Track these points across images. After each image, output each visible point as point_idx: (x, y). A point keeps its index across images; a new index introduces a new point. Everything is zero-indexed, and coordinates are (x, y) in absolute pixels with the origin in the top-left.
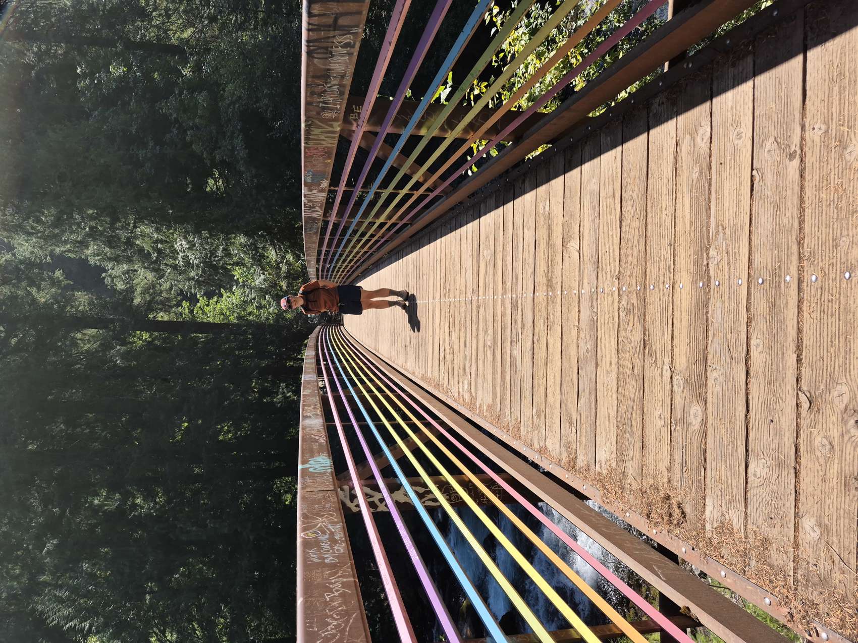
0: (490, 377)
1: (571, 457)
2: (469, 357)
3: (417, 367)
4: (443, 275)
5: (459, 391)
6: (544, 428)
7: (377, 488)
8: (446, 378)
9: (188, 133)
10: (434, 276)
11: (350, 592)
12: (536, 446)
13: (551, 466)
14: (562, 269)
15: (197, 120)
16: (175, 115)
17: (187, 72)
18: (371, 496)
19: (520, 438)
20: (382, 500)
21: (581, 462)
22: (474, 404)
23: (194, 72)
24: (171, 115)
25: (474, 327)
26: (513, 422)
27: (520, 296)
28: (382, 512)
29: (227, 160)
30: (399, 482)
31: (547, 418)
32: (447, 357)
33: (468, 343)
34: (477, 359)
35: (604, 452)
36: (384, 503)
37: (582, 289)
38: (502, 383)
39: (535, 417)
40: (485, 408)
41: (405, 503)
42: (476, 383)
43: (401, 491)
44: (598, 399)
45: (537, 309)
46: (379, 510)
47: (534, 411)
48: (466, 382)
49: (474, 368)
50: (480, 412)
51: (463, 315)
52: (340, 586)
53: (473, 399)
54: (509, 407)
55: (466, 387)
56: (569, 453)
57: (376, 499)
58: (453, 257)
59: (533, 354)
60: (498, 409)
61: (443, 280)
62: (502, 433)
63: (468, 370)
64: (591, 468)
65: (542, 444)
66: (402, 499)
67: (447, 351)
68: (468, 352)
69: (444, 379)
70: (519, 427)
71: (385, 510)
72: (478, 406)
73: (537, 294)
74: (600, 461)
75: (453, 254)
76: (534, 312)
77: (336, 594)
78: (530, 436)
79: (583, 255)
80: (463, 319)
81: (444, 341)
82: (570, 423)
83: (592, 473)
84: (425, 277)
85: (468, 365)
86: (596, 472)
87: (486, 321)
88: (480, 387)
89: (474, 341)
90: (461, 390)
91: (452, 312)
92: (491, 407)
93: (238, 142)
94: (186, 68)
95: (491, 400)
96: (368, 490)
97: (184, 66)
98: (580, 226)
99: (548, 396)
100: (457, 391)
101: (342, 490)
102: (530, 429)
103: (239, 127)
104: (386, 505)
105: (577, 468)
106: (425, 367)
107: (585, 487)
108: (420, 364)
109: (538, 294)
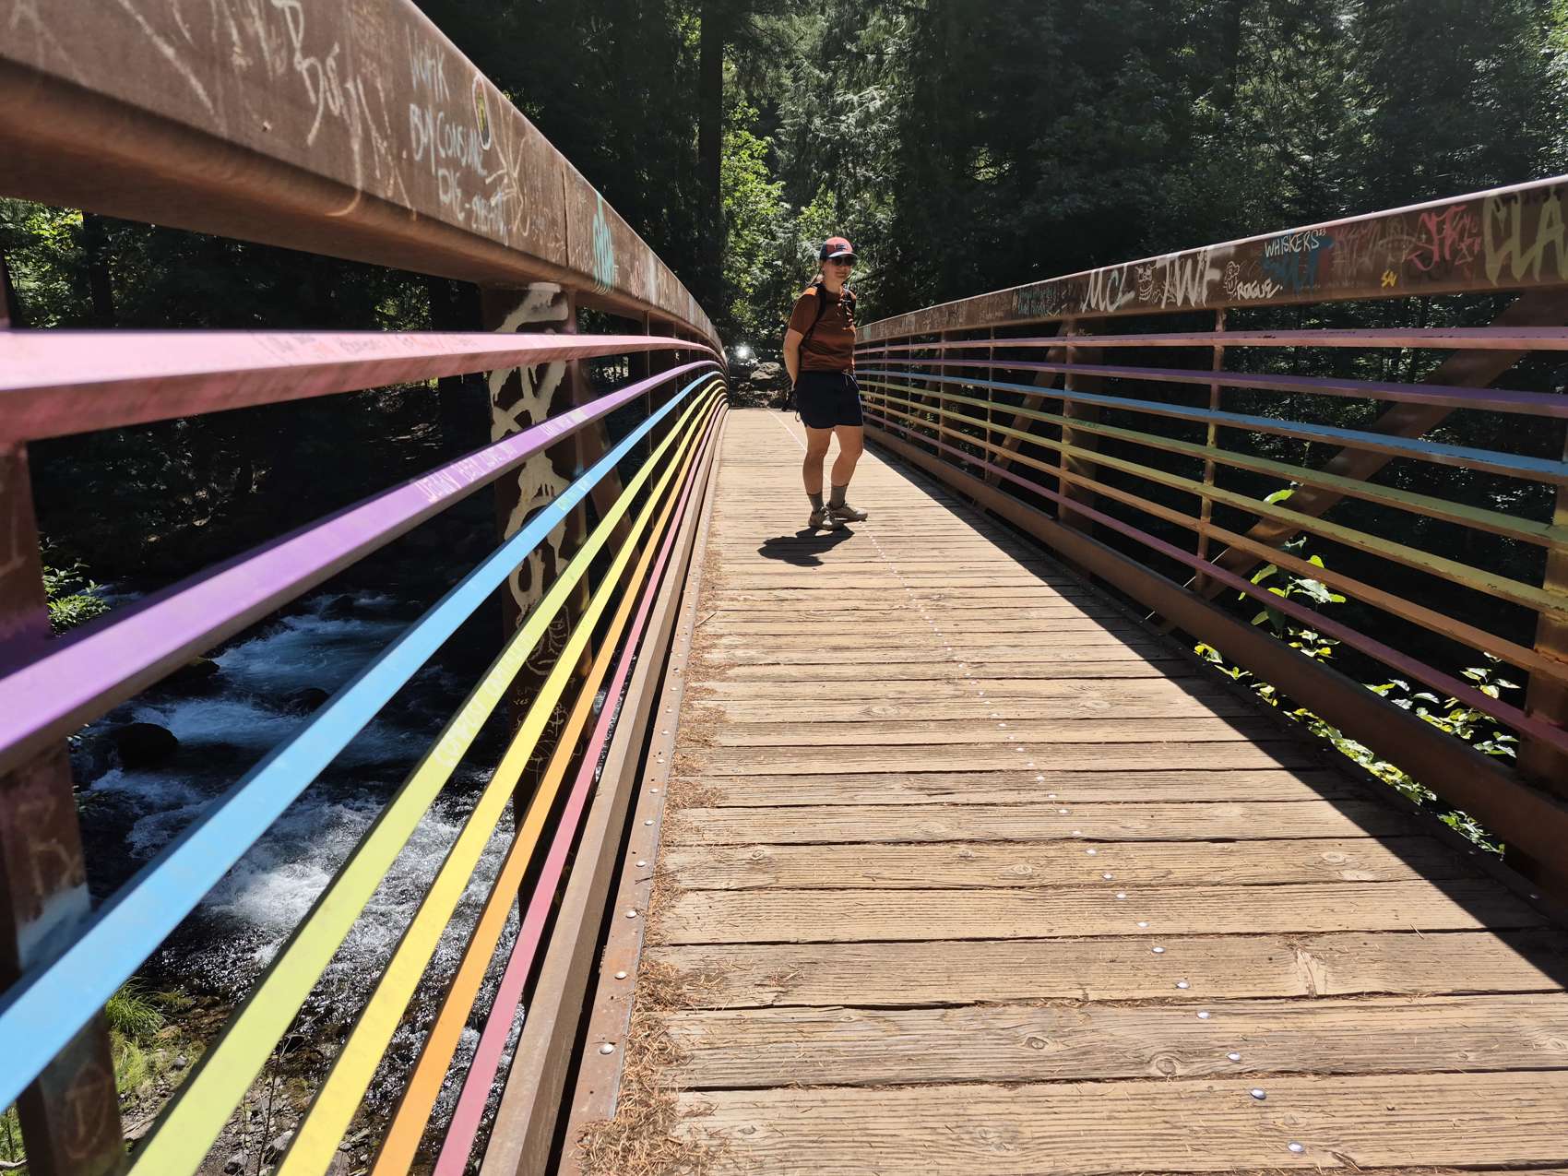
0: (788, 714)
1: (685, 988)
2: (815, 658)
3: (730, 541)
4: (970, 592)
5: (722, 636)
6: (733, 885)
7: (560, 405)
8: (737, 605)
9: (1090, 108)
10: (952, 572)
11: (311, 138)
12: (673, 860)
13: (633, 914)
14: (1220, 935)
15: (1115, 124)
16: (1121, 82)
17: (1201, 106)
18: (536, 389)
19: (674, 807)
20: (525, 422)
21: (684, 1029)
22: (707, 676)
23: (1205, 118)
24: (1123, 74)
25: (893, 669)
26: (708, 784)
27: (1053, 797)
28: (489, 423)
29: (1040, 182)
30: (577, 472)
31: (763, 894)
32: (786, 605)
33: (847, 654)
34: (818, 679)
35: (747, 1126)
36: (516, 427)
37: (1212, 1013)
38: (797, 750)
39: (747, 854)
40: (711, 704)
41: (517, 492)
42: (761, 679)
43: (551, 479)
44: (908, 1093)
45: (1052, 851)
46: (497, 414)
47: (768, 851)
48: (752, 653)
49: (794, 671)
50: (695, 690)
51: (907, 642)
52: (336, 112)
53: (720, 671)
54: (742, 771)
55: (739, 653)
56: (693, 977)
57: (527, 402)
58: (1026, 615)
59: (920, 843)
60: (725, 741)
61: (956, 593)
62: (668, 753)
63: (781, 657)
64: (674, 1070)
65: (685, 881)
66: (527, 484)
67: (800, 606)
68: (823, 656)
69: (732, 600)
70: (702, 805)
71: (496, 432)
72: (707, 684)
73: (1091, 850)
74: (708, 1111)
75: (1034, 614)
76: (1037, 841)
77: (302, 65)
78: (691, 838)
79: (1311, 1012)
80: (897, 642)
81: (817, 599)
82: (783, 981)
83: (663, 1075)
84: (935, 553)
85: (796, 656)
86: (672, 1096)
87: (923, 700)
88: (755, 688)
89: (862, 670)
90: (724, 641)
91: (895, 614)
92: (719, 718)
93: (1078, 202)
94: (1207, 104)
95: (736, 719)
96: (555, 377)
97: (1211, 100)
98: (1390, 994)
99: (826, 894)
100: (721, 632)
101: (557, 299)
102: (710, 837)
103: (1104, 203)
104: (509, 434)
105: (659, 1013)
106: (737, 558)
107: (608, 1048)
108: (739, 547)
109: (1091, 852)
